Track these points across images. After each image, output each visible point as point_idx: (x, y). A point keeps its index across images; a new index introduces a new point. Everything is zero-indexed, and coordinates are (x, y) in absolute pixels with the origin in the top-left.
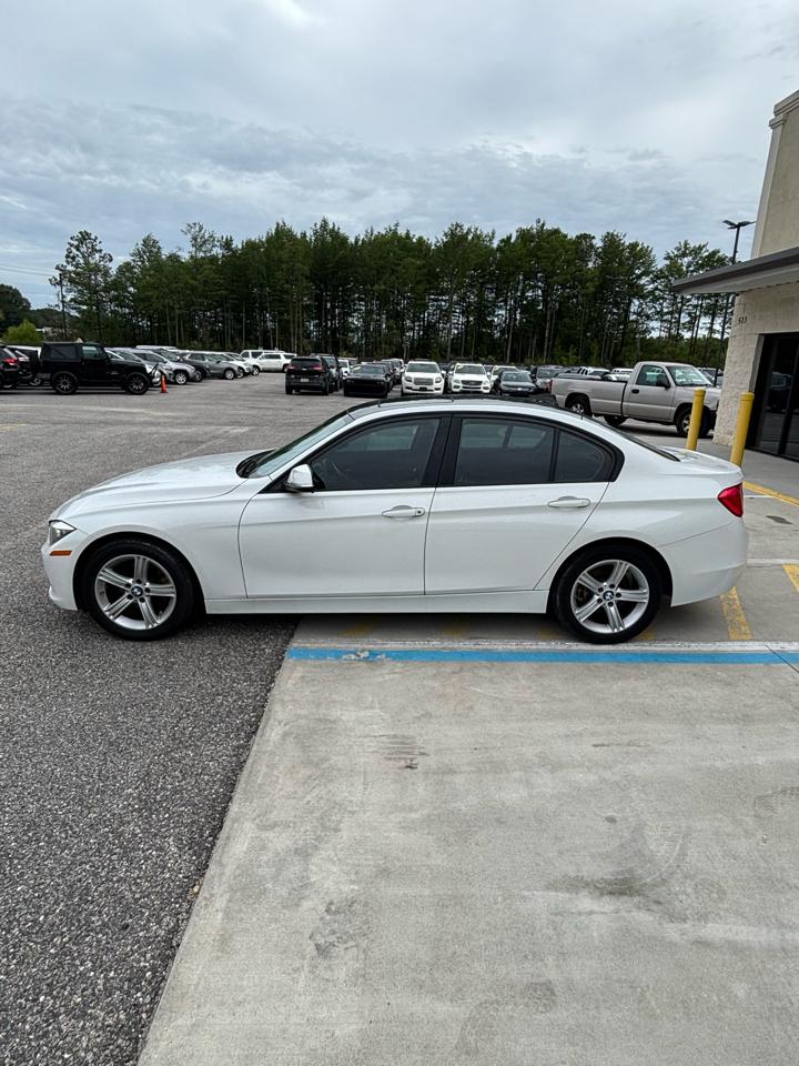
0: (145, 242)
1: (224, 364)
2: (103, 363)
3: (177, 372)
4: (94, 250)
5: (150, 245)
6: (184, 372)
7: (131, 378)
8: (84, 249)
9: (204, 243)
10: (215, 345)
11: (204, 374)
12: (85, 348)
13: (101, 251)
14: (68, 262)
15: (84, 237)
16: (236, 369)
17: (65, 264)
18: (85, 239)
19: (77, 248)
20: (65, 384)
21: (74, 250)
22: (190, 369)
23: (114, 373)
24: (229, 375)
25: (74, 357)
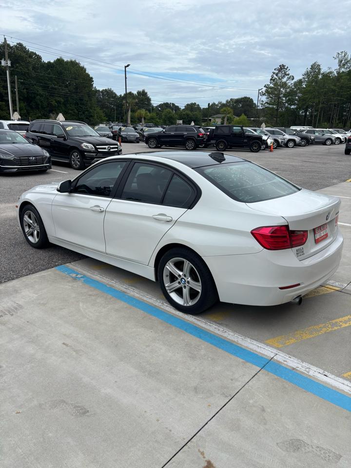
0: (313, 67)
1: (327, 135)
2: (242, 135)
3: (290, 140)
4: (286, 74)
5: (315, 68)
6: (294, 141)
7: (253, 144)
8: (280, 75)
9: (346, 63)
10: (339, 125)
11: (307, 141)
12: (234, 128)
13: (289, 74)
14: (271, 83)
15: (282, 68)
16: (333, 139)
17: (269, 84)
18: (282, 69)
19: (277, 75)
20: (222, 146)
21: (275, 76)
22: (297, 139)
23: (245, 141)
24: (328, 142)
25: (228, 132)
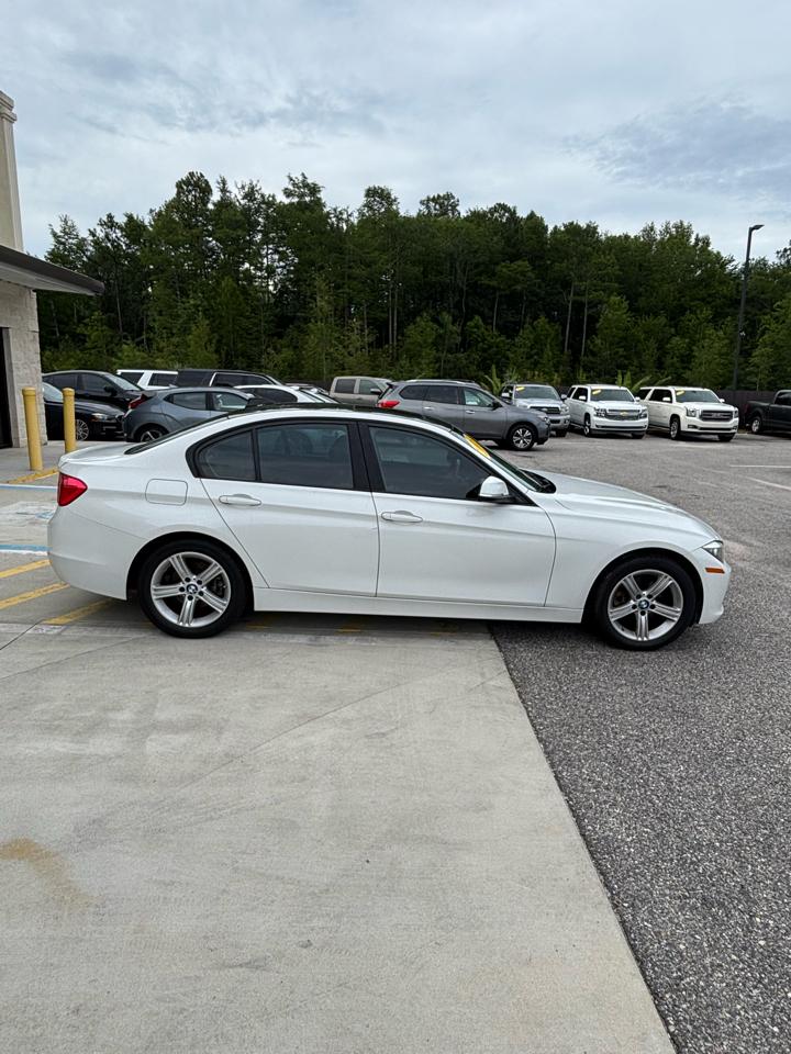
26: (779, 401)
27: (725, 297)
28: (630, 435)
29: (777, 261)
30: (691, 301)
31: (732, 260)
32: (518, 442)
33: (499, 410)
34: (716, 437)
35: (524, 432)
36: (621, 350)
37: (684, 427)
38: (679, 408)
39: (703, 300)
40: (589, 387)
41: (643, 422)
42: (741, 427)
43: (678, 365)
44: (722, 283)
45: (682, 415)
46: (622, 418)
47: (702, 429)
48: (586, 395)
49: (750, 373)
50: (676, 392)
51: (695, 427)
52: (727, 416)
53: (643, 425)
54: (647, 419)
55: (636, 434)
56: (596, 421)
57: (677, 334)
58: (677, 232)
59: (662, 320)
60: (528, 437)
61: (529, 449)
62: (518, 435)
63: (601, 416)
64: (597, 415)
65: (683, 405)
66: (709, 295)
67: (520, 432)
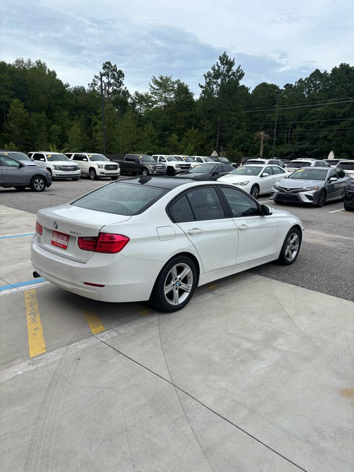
26: (127, 160)
27: (71, 105)
28: (71, 179)
29: (89, 89)
30: (56, 106)
31: (68, 86)
32: (37, 186)
33: (22, 168)
34: (110, 178)
35: (39, 181)
36: (26, 131)
37: (98, 174)
38: (94, 164)
39: (61, 105)
40: (44, 153)
41: (78, 172)
42: (122, 173)
43: (58, 140)
44: (68, 97)
45: (96, 167)
46: (68, 170)
47: (107, 174)
48: (44, 158)
49: (97, 145)
50: (89, 156)
51: (103, 173)
52: (115, 168)
53: (78, 173)
54: (80, 170)
55: (75, 178)
56: (56, 172)
57: (53, 123)
58: (38, 66)
59: (44, 115)
60: (42, 184)
61: (43, 190)
62: (36, 183)
63: (57, 169)
64: (55, 169)
65: (95, 162)
66: (64, 104)
67: (37, 181)
